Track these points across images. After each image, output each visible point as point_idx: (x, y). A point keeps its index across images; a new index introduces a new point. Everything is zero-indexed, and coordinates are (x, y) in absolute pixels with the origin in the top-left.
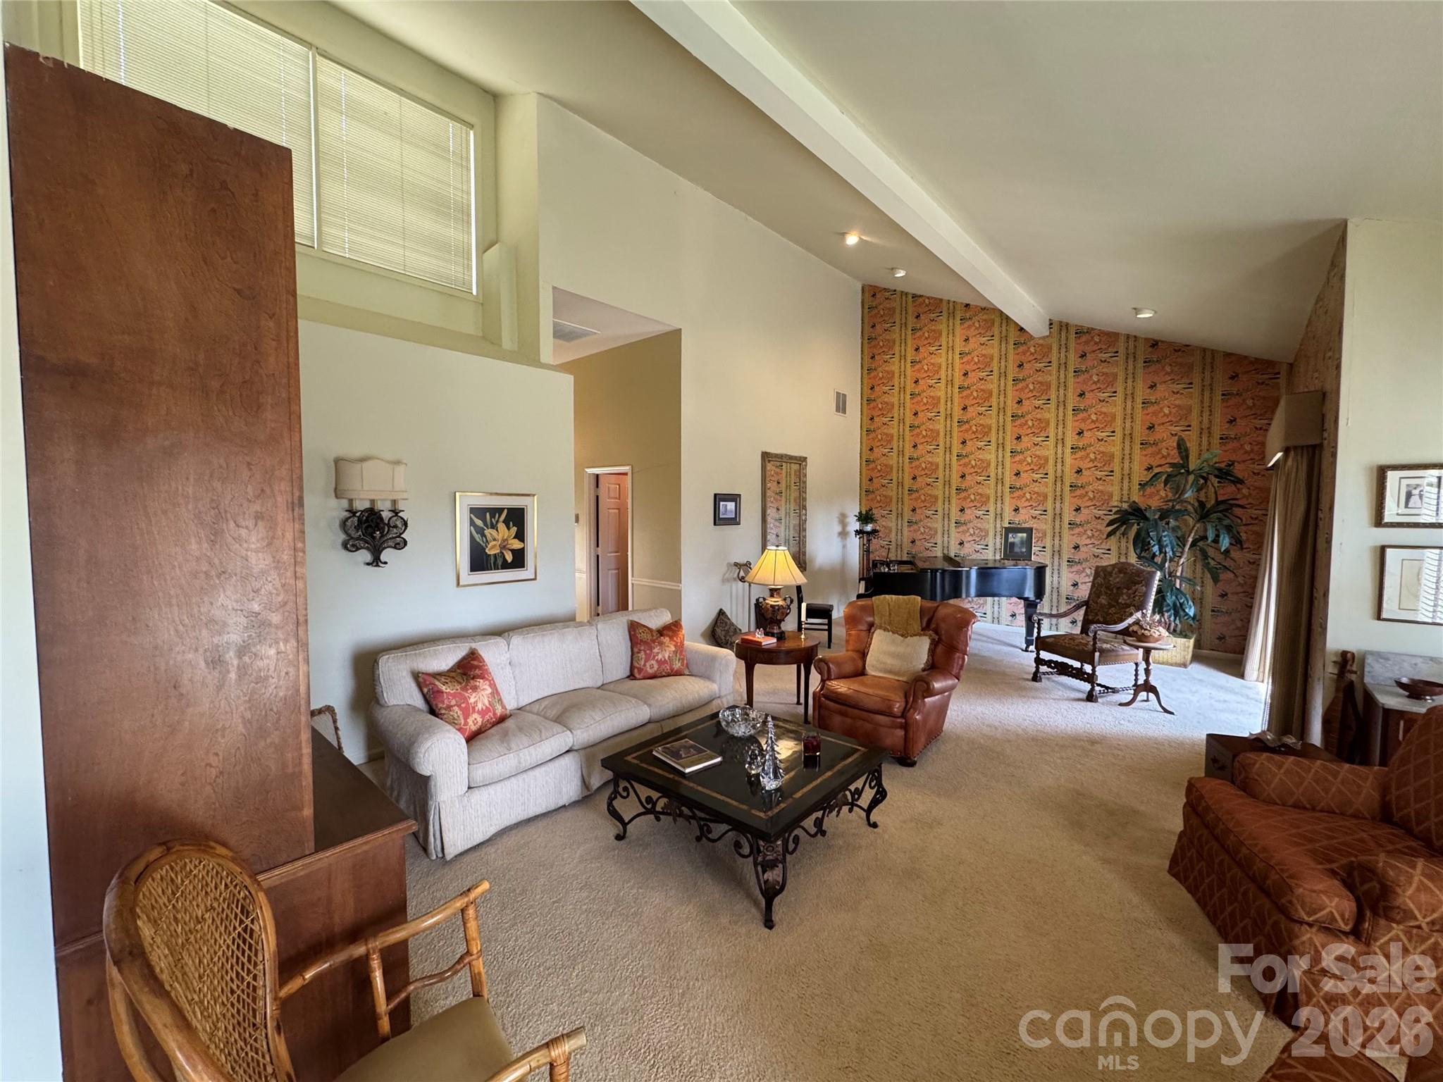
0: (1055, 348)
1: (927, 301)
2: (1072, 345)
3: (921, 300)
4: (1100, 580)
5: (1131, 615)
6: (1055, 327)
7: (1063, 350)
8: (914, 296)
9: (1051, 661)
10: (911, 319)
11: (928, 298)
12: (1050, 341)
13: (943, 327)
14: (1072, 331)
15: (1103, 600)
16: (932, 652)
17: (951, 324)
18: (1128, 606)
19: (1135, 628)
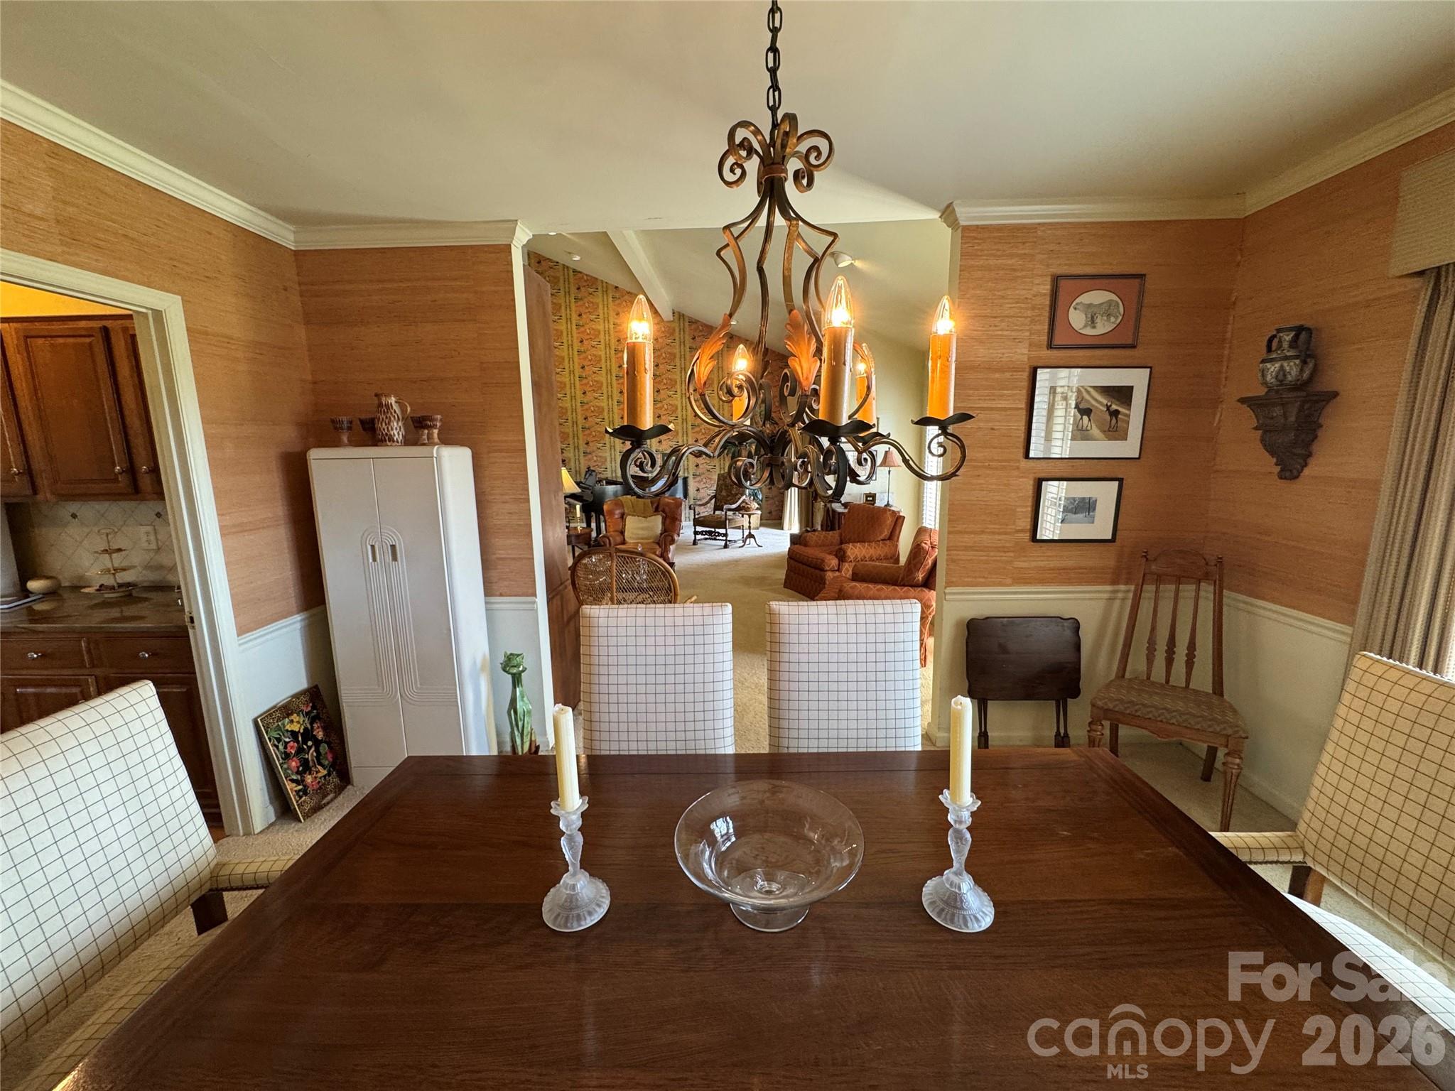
0: (677, 330)
1: (585, 277)
2: (687, 329)
3: (581, 275)
4: (721, 482)
5: (739, 499)
6: (676, 315)
7: (682, 333)
8: (574, 271)
9: (703, 531)
10: (573, 289)
11: (587, 275)
12: (673, 325)
13: (599, 300)
14: (687, 320)
15: (724, 493)
16: (664, 523)
17: (605, 300)
18: (737, 494)
19: (744, 504)
